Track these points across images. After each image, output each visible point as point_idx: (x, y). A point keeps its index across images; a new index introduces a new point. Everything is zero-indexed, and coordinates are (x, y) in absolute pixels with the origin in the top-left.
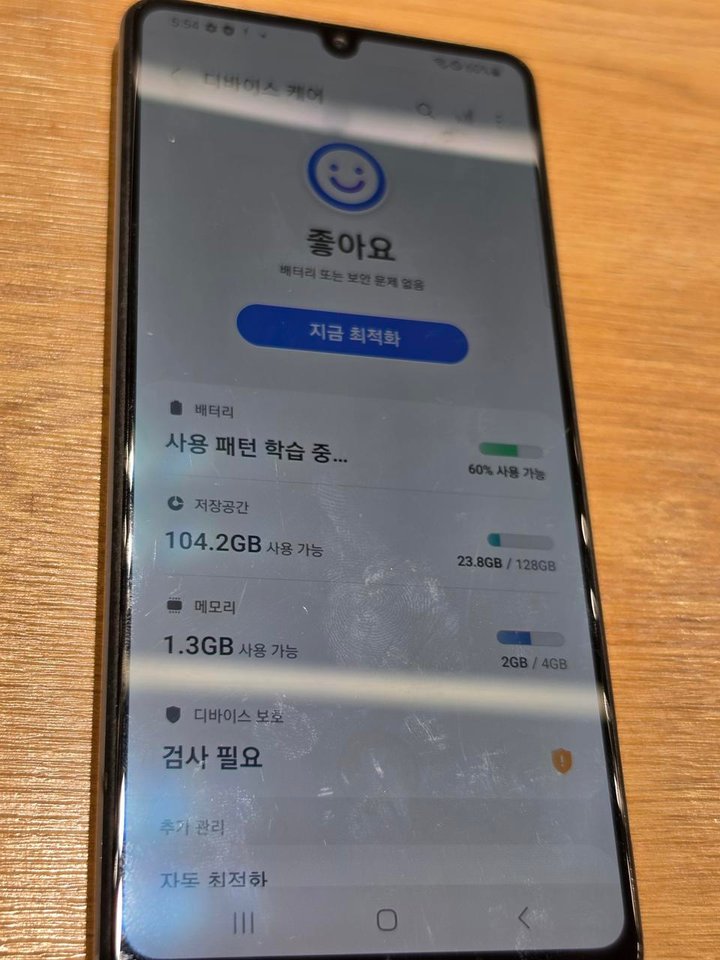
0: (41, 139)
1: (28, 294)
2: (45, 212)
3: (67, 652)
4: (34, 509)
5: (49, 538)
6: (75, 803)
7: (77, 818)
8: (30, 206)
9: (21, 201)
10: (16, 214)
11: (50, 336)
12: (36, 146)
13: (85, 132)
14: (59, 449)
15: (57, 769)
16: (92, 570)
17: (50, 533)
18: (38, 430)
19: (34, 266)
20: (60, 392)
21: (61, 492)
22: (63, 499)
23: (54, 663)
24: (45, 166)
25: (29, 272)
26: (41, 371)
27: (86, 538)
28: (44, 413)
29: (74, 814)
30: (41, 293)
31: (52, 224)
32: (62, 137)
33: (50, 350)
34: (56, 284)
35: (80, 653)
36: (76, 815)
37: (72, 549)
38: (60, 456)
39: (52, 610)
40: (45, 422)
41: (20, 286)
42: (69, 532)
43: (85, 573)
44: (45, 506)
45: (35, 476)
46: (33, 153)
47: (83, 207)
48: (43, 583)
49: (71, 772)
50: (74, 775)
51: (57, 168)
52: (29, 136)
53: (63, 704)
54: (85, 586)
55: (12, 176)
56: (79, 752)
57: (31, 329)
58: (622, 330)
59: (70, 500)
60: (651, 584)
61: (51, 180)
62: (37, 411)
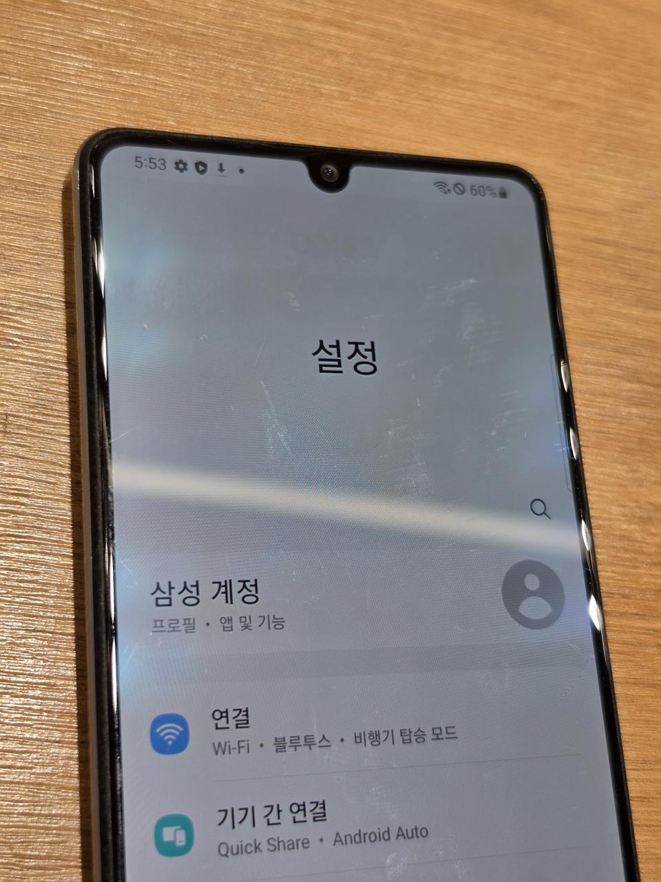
0: (42, 14)
1: (16, 189)
2: (39, 96)
3: (33, 589)
4: (8, 430)
5: (21, 463)
6: (31, 753)
7: (31, 768)
8: (24, 88)
9: (16, 82)
10: (8, 97)
11: (36, 239)
12: (35, 21)
13: (89, 9)
14: (38, 365)
15: (13, 716)
16: (64, 502)
17: (23, 458)
18: (16, 342)
19: (24, 157)
20: (42, 302)
21: (37, 413)
22: (39, 421)
23: (17, 600)
24: (44, 45)
25: (19, 163)
26: (25, 277)
27: (61, 466)
28: (24, 324)
29: (27, 765)
30: (30, 188)
31: (46, 110)
32: (64, 12)
33: (35, 254)
34: (46, 179)
35: (46, 591)
36: (30, 765)
37: (44, 477)
38: (38, 373)
39: (20, 542)
40: (24, 334)
41: (9, 179)
42: (42, 458)
43: (55, 505)
44: (20, 427)
45: (11, 393)
46: (31, 28)
47: (83, 95)
48: (12, 512)
49: (28, 720)
50: (29, 722)
51: (56, 48)
52: (28, 8)
53: (25, 645)
54: (56, 519)
55: (7, 52)
56: (37, 698)
57: (17, 229)
58: (633, 276)
59: (46, 422)
60: (636, 552)
61: (50, 61)
62: (17, 322)
